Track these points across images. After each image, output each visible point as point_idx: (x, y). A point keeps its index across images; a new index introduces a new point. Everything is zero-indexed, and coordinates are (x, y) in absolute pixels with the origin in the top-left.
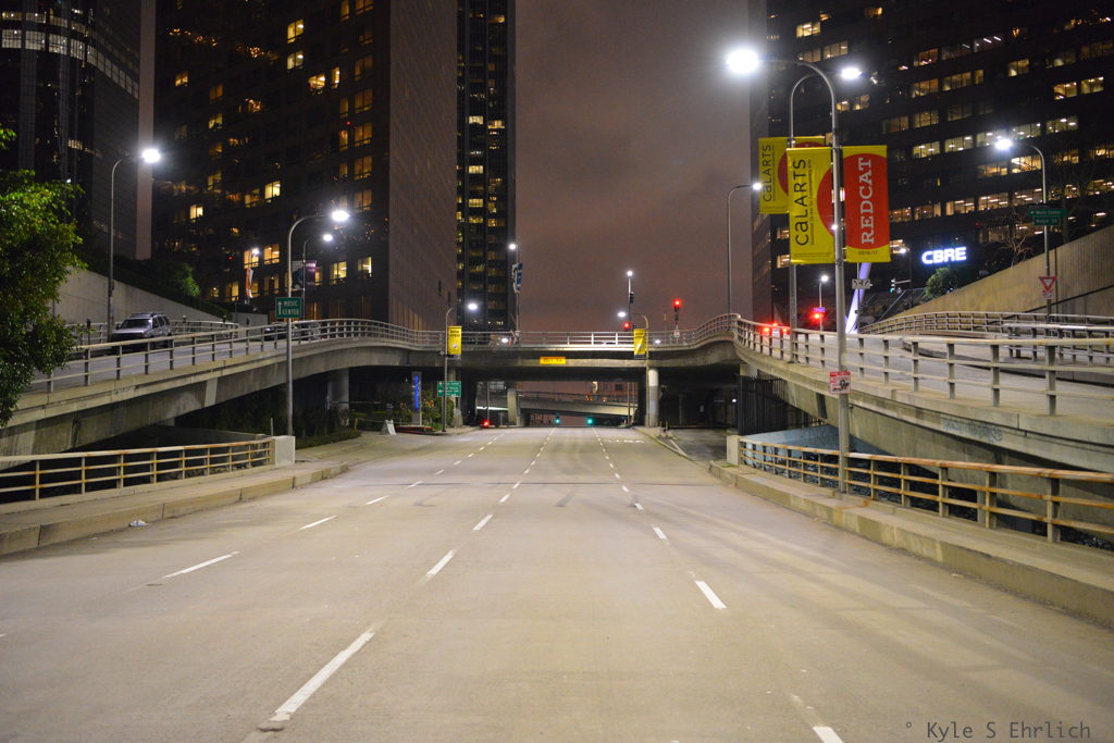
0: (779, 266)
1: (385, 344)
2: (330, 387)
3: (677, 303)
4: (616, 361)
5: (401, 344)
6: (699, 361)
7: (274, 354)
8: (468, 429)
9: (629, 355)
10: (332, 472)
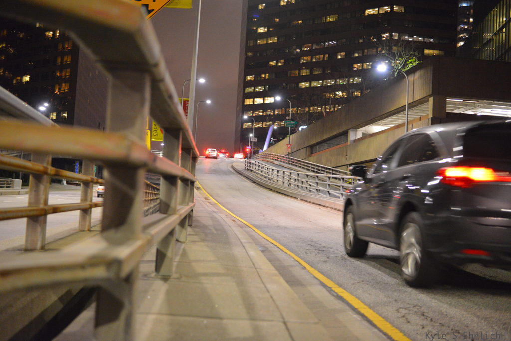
0: (244, 128)
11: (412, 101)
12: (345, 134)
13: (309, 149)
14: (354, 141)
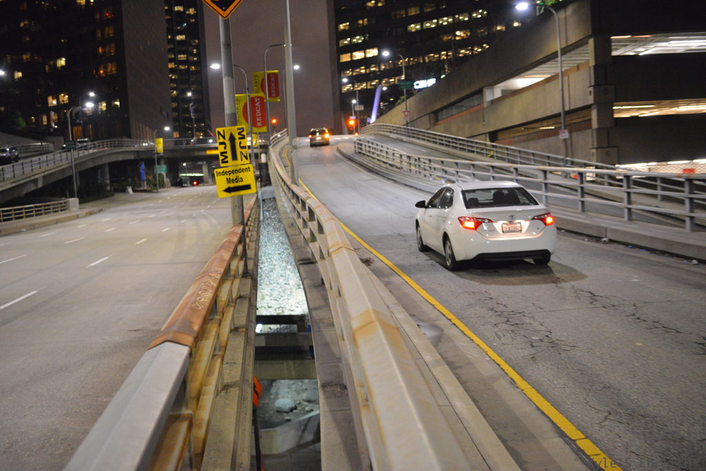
2: (98, 173)
5: (132, 149)
10: (95, 211)
11: (565, 46)
12: (480, 92)
13: (432, 115)
14: (493, 102)
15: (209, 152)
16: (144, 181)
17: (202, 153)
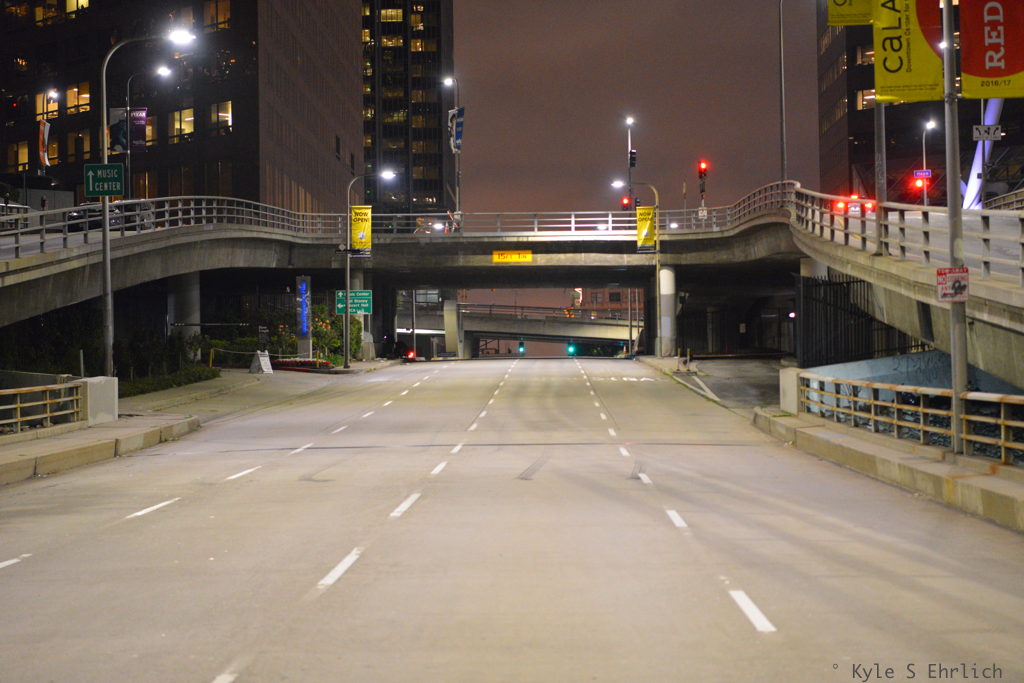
0: (860, 107)
1: (255, 235)
2: (171, 302)
3: (703, 166)
4: (610, 257)
5: (278, 234)
6: (737, 255)
7: (82, 251)
8: (384, 363)
9: (629, 247)
10: (176, 431)
15: (497, 259)
16: (304, 336)
17: (478, 261)
